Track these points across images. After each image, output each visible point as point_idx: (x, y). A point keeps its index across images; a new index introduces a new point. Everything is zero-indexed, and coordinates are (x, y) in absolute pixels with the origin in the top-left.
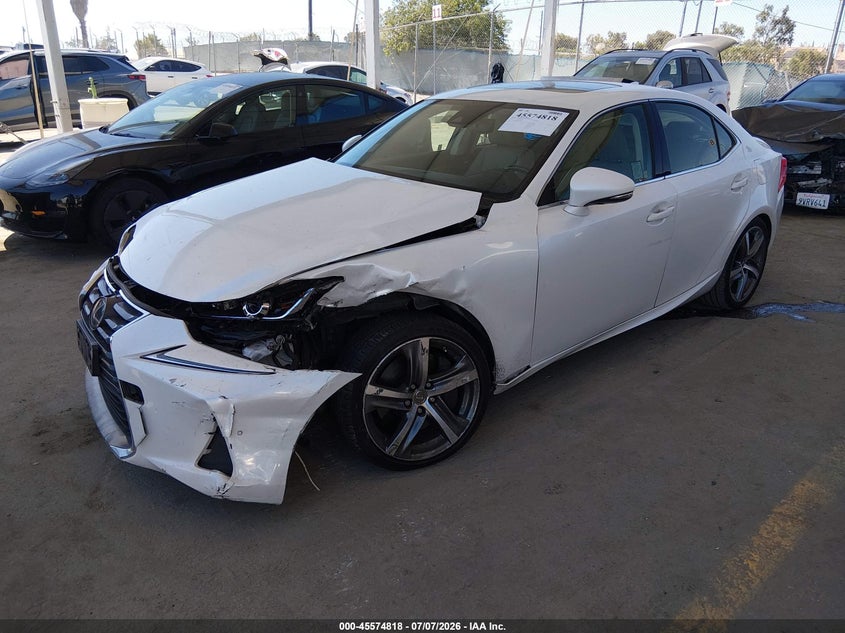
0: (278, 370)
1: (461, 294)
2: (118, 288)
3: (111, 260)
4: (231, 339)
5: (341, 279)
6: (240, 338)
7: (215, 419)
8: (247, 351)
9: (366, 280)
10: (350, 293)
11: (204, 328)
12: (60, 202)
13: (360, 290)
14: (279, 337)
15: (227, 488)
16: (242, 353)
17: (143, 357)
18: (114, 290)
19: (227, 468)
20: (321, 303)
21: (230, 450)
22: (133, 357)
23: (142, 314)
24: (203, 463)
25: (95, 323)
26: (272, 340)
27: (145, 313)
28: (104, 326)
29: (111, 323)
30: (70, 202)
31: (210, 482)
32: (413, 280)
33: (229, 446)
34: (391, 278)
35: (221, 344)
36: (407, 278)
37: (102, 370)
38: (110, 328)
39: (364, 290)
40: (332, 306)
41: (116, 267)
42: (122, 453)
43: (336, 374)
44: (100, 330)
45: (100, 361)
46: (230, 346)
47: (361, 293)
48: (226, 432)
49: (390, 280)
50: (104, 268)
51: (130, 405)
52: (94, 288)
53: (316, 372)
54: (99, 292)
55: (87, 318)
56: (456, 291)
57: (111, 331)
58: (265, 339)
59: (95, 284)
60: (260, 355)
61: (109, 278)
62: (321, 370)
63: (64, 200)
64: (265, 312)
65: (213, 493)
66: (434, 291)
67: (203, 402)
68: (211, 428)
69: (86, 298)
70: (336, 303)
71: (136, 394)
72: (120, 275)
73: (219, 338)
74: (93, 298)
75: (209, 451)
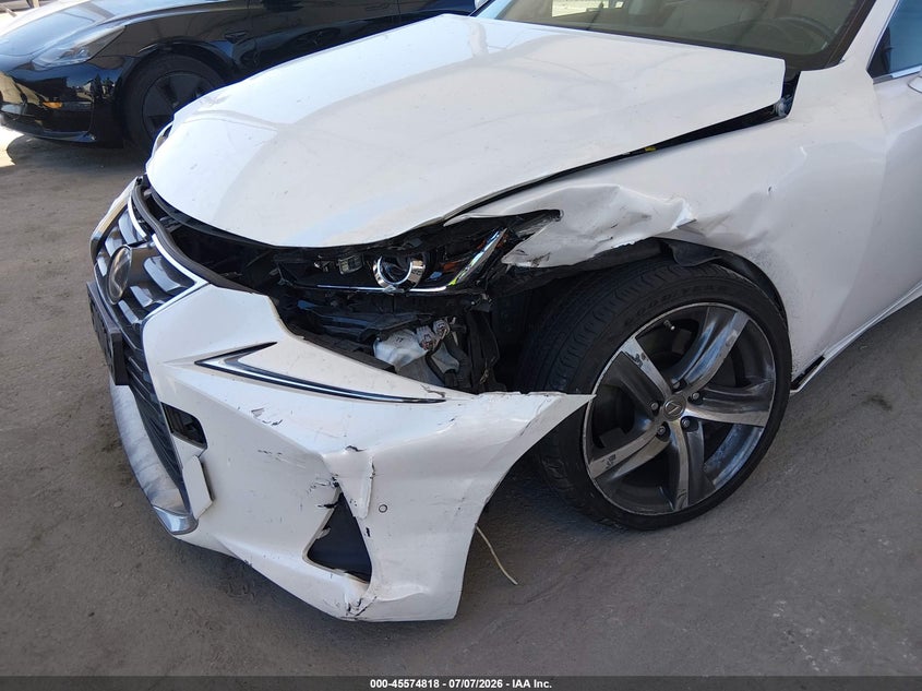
0: (449, 393)
1: (754, 241)
2: (150, 231)
3: (139, 181)
4: (354, 326)
5: (554, 214)
6: (369, 325)
7: (337, 485)
8: (385, 351)
9: (602, 217)
10: (566, 241)
11: (303, 305)
12: (81, 90)
13: (585, 236)
14: (438, 324)
15: (363, 605)
16: (372, 353)
17: (200, 363)
18: (142, 234)
19: (362, 570)
20: (509, 260)
21: (365, 538)
22: (182, 362)
23: (192, 283)
24: (317, 554)
25: (116, 292)
26: (427, 331)
27: (200, 282)
28: (129, 298)
29: (143, 296)
30: (96, 91)
31: (333, 591)
32: (686, 215)
33: (363, 531)
34: (646, 212)
35: (335, 335)
36: (677, 210)
37: (130, 376)
38: (139, 305)
39: (591, 236)
40: (528, 264)
41: (147, 193)
42: (175, 523)
43: (554, 398)
44: (123, 305)
45: (127, 362)
46: (352, 338)
47: (585, 241)
48: (359, 508)
49: (645, 217)
50: (127, 194)
51: (183, 447)
52: (113, 230)
53: (516, 396)
54: (119, 235)
55: (104, 280)
56: (750, 235)
57: (143, 312)
58: (413, 327)
59: (115, 223)
60: (406, 357)
61: (135, 211)
62: (525, 391)
63: (87, 87)
64: (416, 279)
65: (339, 612)
66: (715, 236)
67: (316, 458)
68: (331, 498)
69: (99, 245)
70: (536, 261)
71: (192, 430)
72: (154, 206)
73: (331, 323)
74: (110, 246)
75: (327, 532)
